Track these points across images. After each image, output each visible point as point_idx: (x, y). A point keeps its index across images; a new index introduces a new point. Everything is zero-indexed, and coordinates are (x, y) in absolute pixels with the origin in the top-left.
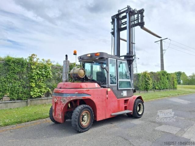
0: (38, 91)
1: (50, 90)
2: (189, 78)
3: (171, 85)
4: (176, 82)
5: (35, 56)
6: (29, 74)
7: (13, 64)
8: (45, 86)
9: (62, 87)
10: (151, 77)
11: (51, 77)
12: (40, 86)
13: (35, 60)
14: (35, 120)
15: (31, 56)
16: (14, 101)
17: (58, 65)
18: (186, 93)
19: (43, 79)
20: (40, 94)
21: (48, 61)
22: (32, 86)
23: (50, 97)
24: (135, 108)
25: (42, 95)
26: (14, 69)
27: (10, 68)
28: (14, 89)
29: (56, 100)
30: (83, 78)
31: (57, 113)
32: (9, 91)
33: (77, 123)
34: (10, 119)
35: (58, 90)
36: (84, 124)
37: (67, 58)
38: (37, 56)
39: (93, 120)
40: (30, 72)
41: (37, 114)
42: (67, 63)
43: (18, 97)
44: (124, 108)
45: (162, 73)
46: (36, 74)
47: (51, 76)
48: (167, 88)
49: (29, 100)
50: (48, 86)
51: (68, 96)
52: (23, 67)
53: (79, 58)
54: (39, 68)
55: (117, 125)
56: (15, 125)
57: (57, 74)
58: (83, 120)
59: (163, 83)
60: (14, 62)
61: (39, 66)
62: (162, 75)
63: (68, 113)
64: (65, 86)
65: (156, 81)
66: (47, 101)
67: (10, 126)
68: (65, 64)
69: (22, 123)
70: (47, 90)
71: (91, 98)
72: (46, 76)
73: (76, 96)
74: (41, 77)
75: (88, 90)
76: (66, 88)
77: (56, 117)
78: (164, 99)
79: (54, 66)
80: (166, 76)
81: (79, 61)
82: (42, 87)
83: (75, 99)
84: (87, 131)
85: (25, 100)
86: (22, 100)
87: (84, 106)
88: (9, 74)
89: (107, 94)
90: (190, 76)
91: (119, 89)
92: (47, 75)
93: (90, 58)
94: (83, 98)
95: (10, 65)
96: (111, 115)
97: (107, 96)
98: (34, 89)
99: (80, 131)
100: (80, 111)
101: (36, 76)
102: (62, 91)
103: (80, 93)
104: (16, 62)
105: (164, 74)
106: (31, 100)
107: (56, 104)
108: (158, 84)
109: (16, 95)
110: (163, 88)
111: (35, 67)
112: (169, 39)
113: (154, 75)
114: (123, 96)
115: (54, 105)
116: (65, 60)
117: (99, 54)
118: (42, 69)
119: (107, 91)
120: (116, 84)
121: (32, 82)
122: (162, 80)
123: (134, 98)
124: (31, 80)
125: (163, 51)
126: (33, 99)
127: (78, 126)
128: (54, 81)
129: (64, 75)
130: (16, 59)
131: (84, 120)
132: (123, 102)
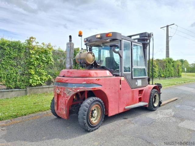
0: (38, 78)
1: (51, 77)
2: (191, 66)
3: (176, 73)
4: (181, 70)
5: (34, 40)
6: (27, 59)
7: (8, 48)
8: (46, 73)
9: (66, 75)
10: (157, 64)
11: (53, 64)
12: (41, 73)
13: (34, 44)
14: (34, 113)
15: (29, 39)
16: (11, 90)
17: (60, 50)
18: (191, 81)
19: (43, 66)
20: (40, 82)
21: (49, 45)
22: (31, 73)
23: (52, 85)
24: (151, 100)
25: (42, 84)
26: (10, 53)
27: (4, 52)
28: (11, 76)
29: (58, 91)
30: (92, 65)
31: (60, 107)
32: (4, 78)
33: (85, 121)
34: (4, 112)
35: (60, 79)
36: (94, 121)
37: (70, 40)
38: (36, 39)
39: (104, 116)
40: (28, 58)
41: (37, 106)
42: (71, 46)
43: (15, 85)
44: (138, 100)
45: (167, 60)
46: (35, 60)
47: (53, 62)
48: (172, 76)
49: (28, 89)
50: (49, 73)
51: (74, 86)
52: (21, 52)
53: (86, 40)
54: (39, 53)
55: (132, 120)
56: (9, 120)
57: (58, 60)
58: (92, 116)
59: (168, 70)
60: (9, 46)
61: (38, 51)
62: (168, 62)
63: (73, 106)
64: (69, 74)
65: (161, 69)
66: (49, 90)
67: (3, 121)
68: (69, 47)
69: (19, 118)
70: (49, 78)
71: (102, 89)
72: (46, 62)
73: (84, 87)
74: (41, 64)
75: (99, 80)
76: (71, 76)
77: (59, 111)
78: (172, 87)
79: (55, 52)
80: (172, 64)
81: (85, 44)
82: (43, 74)
83: (82, 90)
84: (97, 129)
85: (23, 88)
86: (20, 88)
87: (93, 99)
88: (4, 60)
89: (120, 84)
90: (192, 64)
91: (133, 77)
92: (48, 61)
93: (99, 40)
94: (93, 89)
95: (5, 50)
96: (124, 109)
97: (121, 86)
98: (34, 77)
99: (89, 130)
100: (89, 106)
101: (36, 62)
102: (65, 80)
103: (89, 83)
104: (11, 46)
105: (170, 61)
106: (30, 88)
107: (58, 96)
108: (163, 71)
109: (13, 83)
110: (168, 76)
111: (34, 52)
112: (176, 25)
113: (160, 62)
114: (138, 86)
115: (56, 97)
116: (69, 42)
117: (111, 35)
118: (41, 54)
119: (120, 80)
120: (130, 71)
121: (31, 68)
122: (168, 67)
123: (149, 88)
124: (30, 66)
125: (169, 37)
126: (33, 88)
127: (87, 124)
128: (56, 68)
129: (68, 60)
130: (11, 42)
131: (94, 116)
132: (138, 93)
